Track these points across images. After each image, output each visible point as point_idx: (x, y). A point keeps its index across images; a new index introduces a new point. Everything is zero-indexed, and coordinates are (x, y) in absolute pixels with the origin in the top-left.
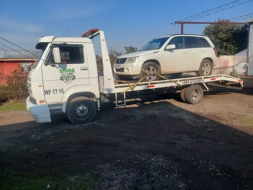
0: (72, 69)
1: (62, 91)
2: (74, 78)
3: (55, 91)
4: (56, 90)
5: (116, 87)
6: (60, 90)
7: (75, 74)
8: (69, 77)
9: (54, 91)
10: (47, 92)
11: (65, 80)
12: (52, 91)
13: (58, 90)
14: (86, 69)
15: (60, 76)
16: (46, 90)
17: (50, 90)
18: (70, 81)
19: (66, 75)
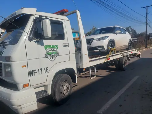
0: (56, 45)
1: (46, 70)
2: (58, 55)
3: (40, 71)
4: (41, 69)
5: (90, 61)
6: (45, 69)
7: (58, 50)
8: (52, 54)
9: (38, 71)
10: (31, 73)
11: (49, 58)
12: (36, 71)
13: (43, 69)
14: (67, 46)
15: (45, 53)
16: (31, 71)
17: (35, 70)
18: (54, 58)
19: (51, 51)
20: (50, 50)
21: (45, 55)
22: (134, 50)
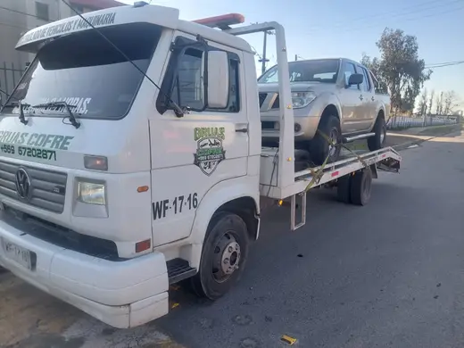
0: (221, 129)
1: (194, 201)
2: (222, 157)
3: (179, 202)
4: (181, 198)
5: (297, 179)
6: (189, 199)
7: (225, 144)
8: (209, 156)
9: (175, 202)
11: (203, 165)
12: (170, 204)
13: (185, 200)
14: (244, 131)
15: (195, 152)
16: (157, 203)
17: (167, 201)
18: (213, 167)
19: (208, 146)
20: (207, 141)
21: (195, 155)
22: (390, 148)
